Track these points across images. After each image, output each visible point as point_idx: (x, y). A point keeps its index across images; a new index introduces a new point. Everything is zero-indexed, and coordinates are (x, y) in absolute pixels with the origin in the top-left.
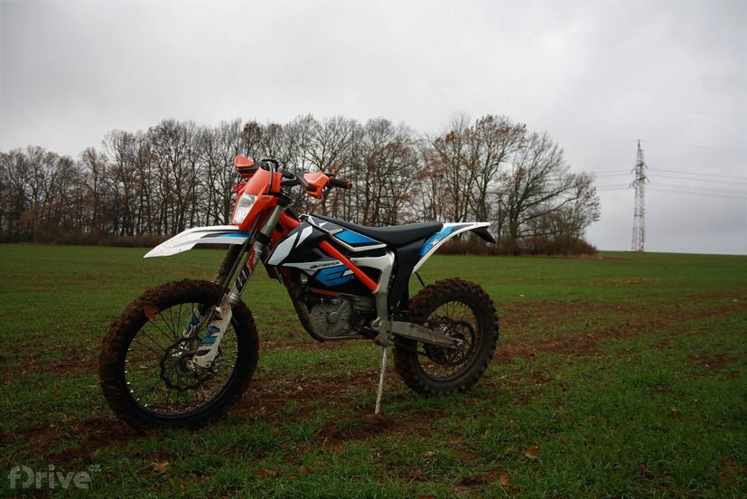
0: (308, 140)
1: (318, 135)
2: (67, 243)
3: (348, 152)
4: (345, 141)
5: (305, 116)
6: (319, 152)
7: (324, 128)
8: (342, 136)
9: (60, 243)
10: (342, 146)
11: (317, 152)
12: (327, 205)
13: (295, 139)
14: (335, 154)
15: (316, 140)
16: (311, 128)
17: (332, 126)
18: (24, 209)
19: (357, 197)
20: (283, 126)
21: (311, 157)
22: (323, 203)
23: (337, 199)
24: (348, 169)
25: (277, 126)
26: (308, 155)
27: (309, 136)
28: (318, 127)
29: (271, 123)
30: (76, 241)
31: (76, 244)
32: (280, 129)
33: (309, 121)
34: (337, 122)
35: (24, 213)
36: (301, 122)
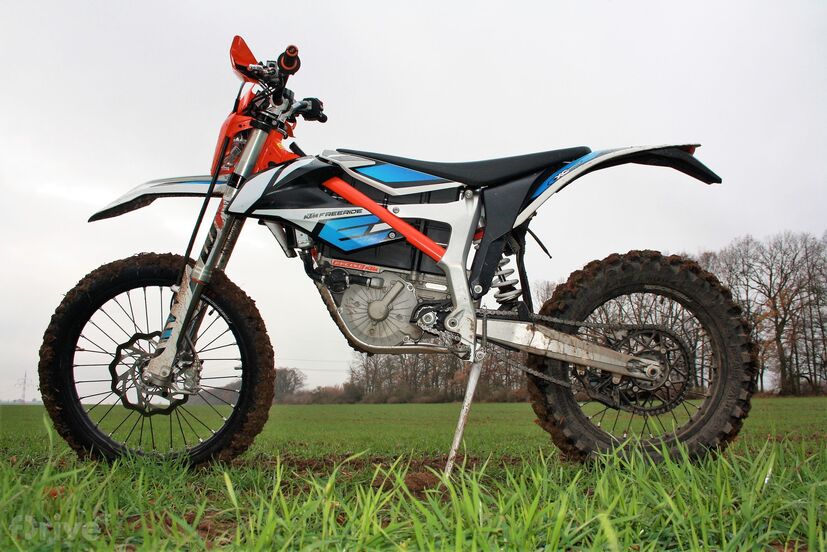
0: (750, 266)
1: (761, 258)
2: (497, 401)
3: (803, 273)
4: (796, 260)
5: (742, 238)
6: (765, 279)
7: (767, 248)
8: (792, 255)
9: (490, 401)
10: (794, 268)
11: (763, 278)
12: (783, 341)
13: (734, 266)
14: (785, 278)
15: (759, 265)
16: (752, 251)
17: (777, 245)
18: (457, 369)
19: (822, 327)
20: (717, 253)
21: (756, 285)
22: (778, 339)
23: (795, 333)
24: (805, 294)
25: (711, 254)
26: (751, 283)
27: (751, 261)
28: (761, 249)
29: (703, 252)
30: (503, 399)
31: (505, 401)
32: (715, 257)
33: (748, 244)
34: (783, 239)
35: (458, 372)
36: (739, 245)
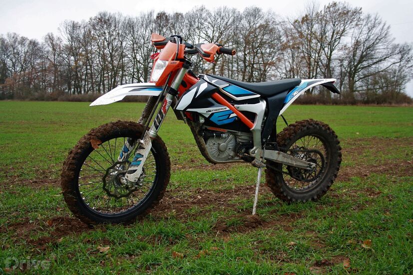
0: (202, 24)
1: (209, 20)
2: (37, 99)
3: (230, 32)
4: (228, 24)
5: (199, 7)
6: (210, 32)
7: (213, 15)
8: (226, 20)
9: (32, 100)
10: (226, 28)
11: (208, 32)
12: (216, 70)
13: (193, 23)
14: (221, 33)
15: (207, 24)
16: (204, 15)
17: (219, 14)
18: (7, 77)
19: (238, 64)
20: (184, 14)
21: (204, 36)
22: (213, 68)
23: (223, 66)
24: (231, 44)
25: (180, 14)
26: (202, 35)
27: (203, 21)
28: (209, 14)
29: (175, 12)
30: (42, 99)
31: (43, 100)
32: (182, 16)
33: (202, 10)
34: (222, 10)
35: (7, 79)
36: (197, 11)
